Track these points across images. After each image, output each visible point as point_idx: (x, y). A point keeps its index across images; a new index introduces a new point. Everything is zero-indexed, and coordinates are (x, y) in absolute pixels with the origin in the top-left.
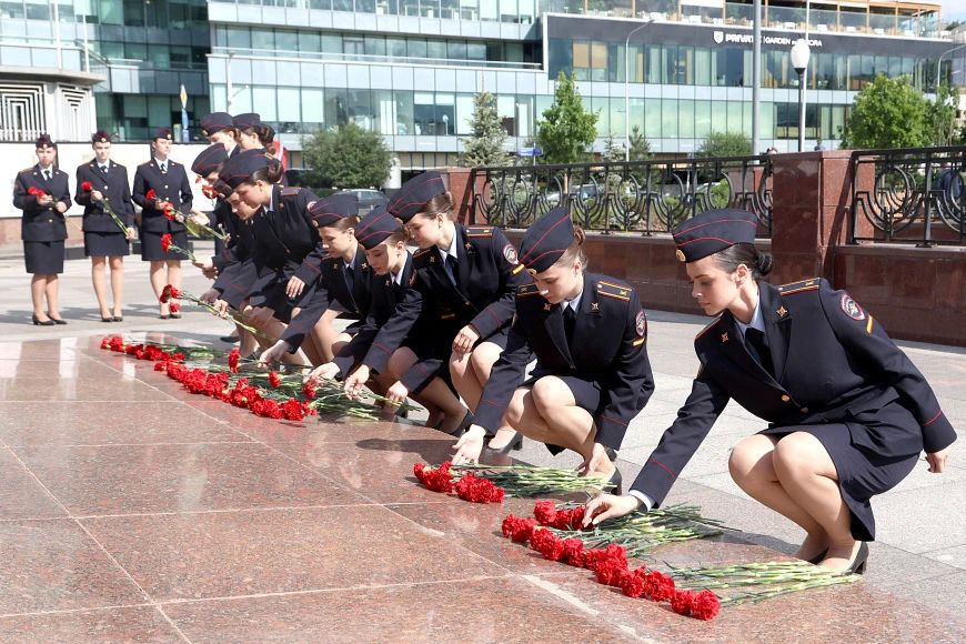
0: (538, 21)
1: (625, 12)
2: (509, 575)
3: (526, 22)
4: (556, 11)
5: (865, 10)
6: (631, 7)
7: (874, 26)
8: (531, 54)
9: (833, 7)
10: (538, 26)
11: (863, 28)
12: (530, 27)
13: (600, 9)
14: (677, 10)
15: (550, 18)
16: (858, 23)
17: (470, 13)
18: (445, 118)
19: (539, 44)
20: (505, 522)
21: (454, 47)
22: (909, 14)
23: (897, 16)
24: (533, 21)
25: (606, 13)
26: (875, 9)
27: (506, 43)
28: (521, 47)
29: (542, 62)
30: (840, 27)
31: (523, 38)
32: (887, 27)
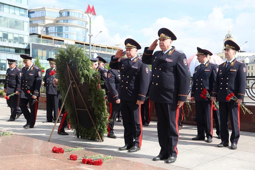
0: (29, 44)
1: (51, 44)
2: (78, 167)
3: (26, 44)
4: (34, 42)
5: (106, 48)
6: (52, 43)
7: (108, 52)
8: (27, 52)
9: (99, 47)
10: (29, 45)
11: (105, 52)
12: (27, 45)
13: (45, 43)
14: (64, 44)
15: (32, 44)
16: (104, 51)
17: (11, 41)
18: (4, 66)
19: (29, 50)
20: (71, 156)
21: (6, 49)
22: (115, 50)
23: (113, 50)
24: (28, 44)
25: (46, 44)
26: (108, 48)
27: (20, 49)
28: (24, 50)
29: (30, 54)
30: (101, 51)
31: (25, 48)
32: (111, 52)
